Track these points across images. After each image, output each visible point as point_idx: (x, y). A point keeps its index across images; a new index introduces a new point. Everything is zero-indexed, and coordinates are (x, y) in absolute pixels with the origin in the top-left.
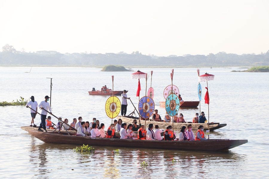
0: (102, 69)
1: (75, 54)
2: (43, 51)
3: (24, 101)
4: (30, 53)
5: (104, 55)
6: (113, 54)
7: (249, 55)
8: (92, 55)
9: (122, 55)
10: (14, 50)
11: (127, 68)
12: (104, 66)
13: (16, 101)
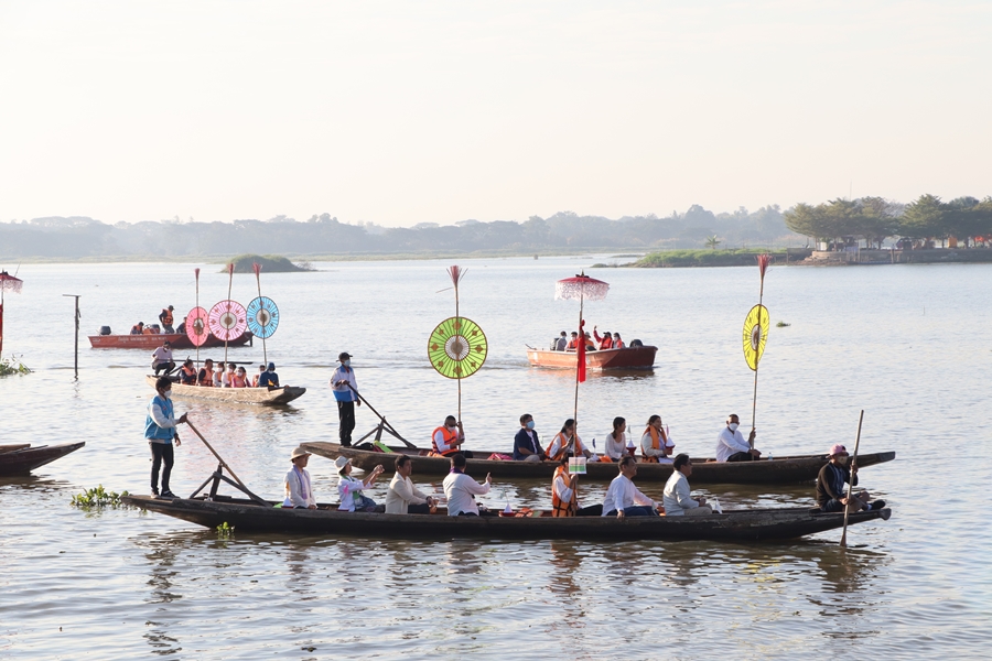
0: (224, 266)
1: (145, 223)
2: (50, 219)
4: (13, 224)
7: (640, 219)
8: (195, 228)
9: (282, 226)
11: (296, 264)
12: (230, 259)
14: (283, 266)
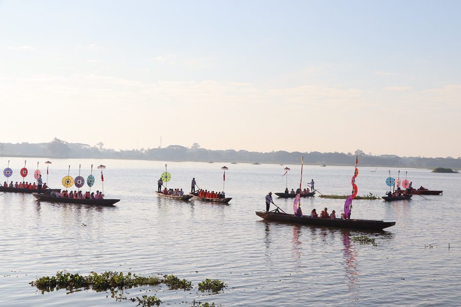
0: (432, 170)
1: (411, 157)
2: (385, 155)
3: (373, 196)
4: (375, 156)
5: (434, 159)
6: (442, 158)
8: (425, 159)
9: (449, 160)
10: (364, 154)
11: (453, 170)
12: (435, 168)
13: (366, 196)
14: (450, 171)
